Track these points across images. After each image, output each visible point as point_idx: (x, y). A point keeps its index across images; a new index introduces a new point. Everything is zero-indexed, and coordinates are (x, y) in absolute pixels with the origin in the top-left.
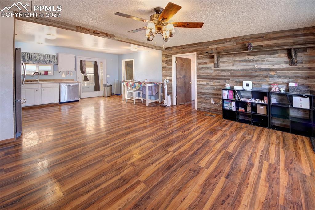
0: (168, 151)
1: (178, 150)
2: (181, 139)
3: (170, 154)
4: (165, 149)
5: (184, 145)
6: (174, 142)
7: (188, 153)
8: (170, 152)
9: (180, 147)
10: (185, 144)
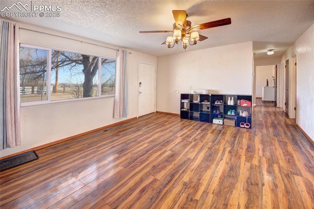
0: (171, 151)
1: (162, 153)
2: (159, 164)
3: (169, 149)
4: (174, 152)
5: (157, 158)
6: (166, 160)
7: (154, 150)
8: (169, 150)
9: (161, 155)
10: (155, 159)
